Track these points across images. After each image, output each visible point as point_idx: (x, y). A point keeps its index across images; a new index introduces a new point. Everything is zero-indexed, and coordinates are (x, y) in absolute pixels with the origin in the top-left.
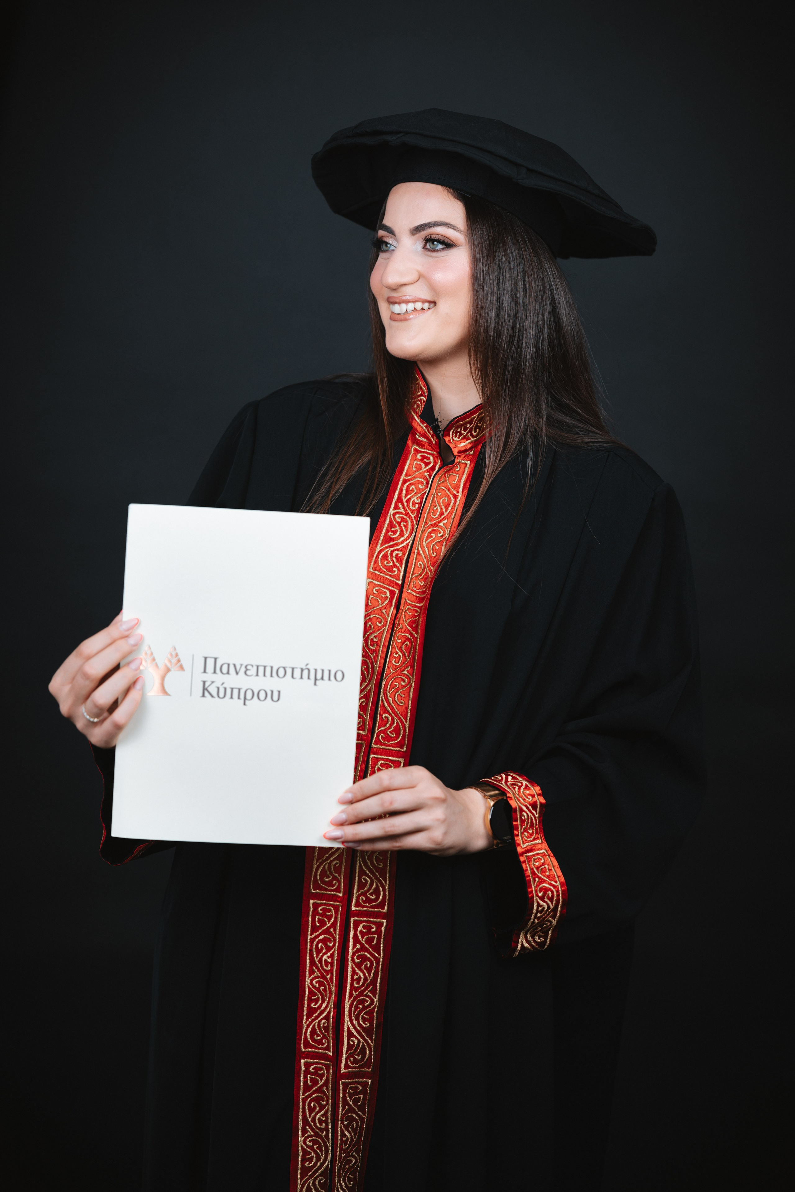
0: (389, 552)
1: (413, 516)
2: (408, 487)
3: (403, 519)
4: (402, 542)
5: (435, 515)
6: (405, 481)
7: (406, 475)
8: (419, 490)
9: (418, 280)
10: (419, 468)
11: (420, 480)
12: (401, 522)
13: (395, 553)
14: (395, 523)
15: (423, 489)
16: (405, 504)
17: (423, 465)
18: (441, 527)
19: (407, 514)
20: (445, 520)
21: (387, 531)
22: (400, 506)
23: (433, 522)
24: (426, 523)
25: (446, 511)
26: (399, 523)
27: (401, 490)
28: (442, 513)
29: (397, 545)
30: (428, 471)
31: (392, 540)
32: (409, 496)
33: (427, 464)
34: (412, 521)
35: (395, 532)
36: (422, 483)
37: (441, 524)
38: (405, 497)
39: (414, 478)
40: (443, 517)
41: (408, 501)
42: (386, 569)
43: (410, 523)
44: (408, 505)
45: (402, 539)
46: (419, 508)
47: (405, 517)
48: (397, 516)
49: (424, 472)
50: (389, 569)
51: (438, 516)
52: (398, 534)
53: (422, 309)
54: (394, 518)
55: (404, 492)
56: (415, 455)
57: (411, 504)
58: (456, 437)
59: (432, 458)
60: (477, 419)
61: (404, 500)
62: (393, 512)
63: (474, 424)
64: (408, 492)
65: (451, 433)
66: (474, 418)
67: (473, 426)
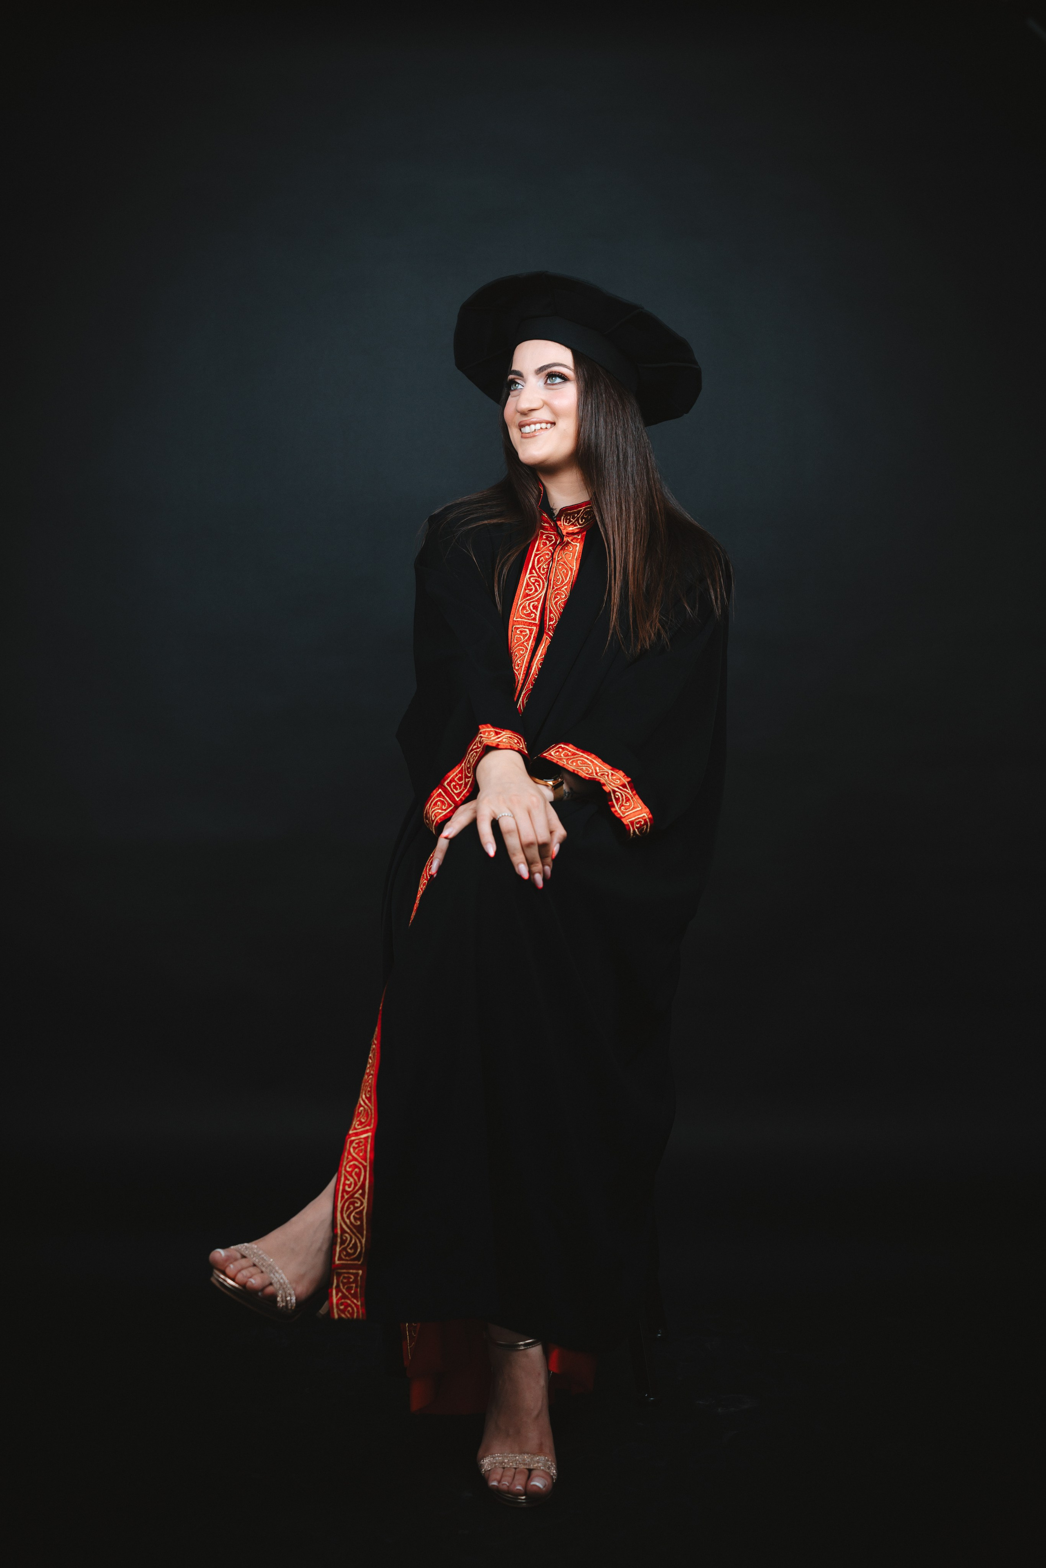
0: (527, 603)
1: (543, 577)
2: (539, 559)
3: (536, 581)
4: (537, 595)
5: (559, 582)
6: (536, 555)
7: (537, 550)
8: (546, 560)
9: (542, 407)
10: (545, 544)
11: (547, 552)
12: (535, 582)
13: (532, 604)
14: (530, 583)
15: (549, 559)
16: (538, 570)
17: (548, 542)
19: (539, 577)
20: (566, 586)
21: (525, 590)
22: (534, 571)
23: (558, 587)
25: (566, 580)
26: (534, 584)
27: (534, 560)
28: (563, 581)
29: (533, 598)
30: (551, 546)
31: (530, 595)
32: (540, 565)
33: (550, 541)
34: (543, 581)
35: (531, 590)
36: (548, 554)
37: (563, 589)
38: (537, 566)
39: (542, 552)
40: (564, 583)
41: (539, 568)
42: (525, 615)
43: (541, 582)
44: (539, 571)
45: (537, 594)
46: (547, 571)
47: (538, 579)
48: (532, 578)
49: (549, 547)
50: (529, 615)
52: (533, 591)
53: (546, 428)
54: (530, 580)
55: (536, 562)
56: (541, 537)
57: (542, 569)
58: (566, 523)
59: (553, 537)
60: (583, 511)
61: (536, 568)
62: (529, 576)
63: (581, 515)
64: (539, 562)
65: (562, 519)
66: (581, 510)
67: (580, 516)
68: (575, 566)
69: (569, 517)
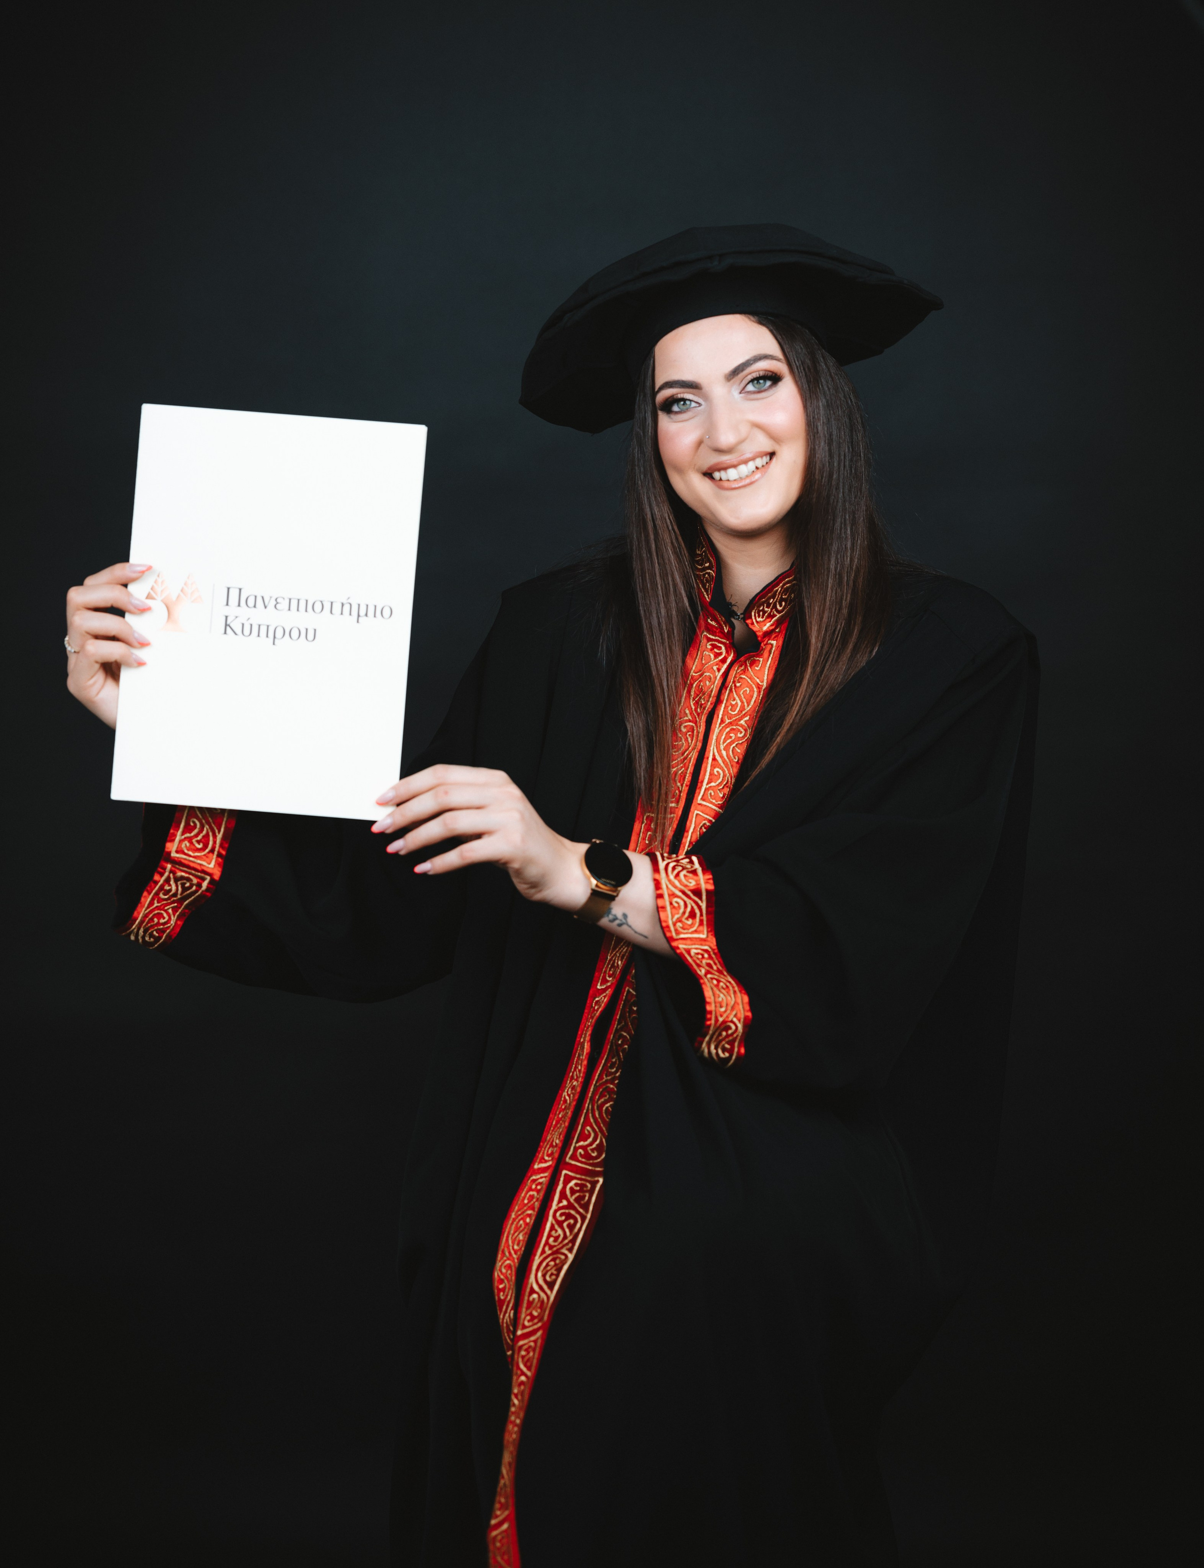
5: (735, 711)
18: (742, 726)
20: (747, 716)
23: (732, 720)
24: (722, 721)
25: (748, 706)
28: (742, 708)
37: (742, 722)
40: (744, 712)
51: (739, 711)
58: (759, 617)
59: (723, 648)
60: (781, 590)
63: (778, 597)
65: (753, 614)
66: (778, 590)
67: (777, 599)
68: (765, 681)
69: (761, 608)
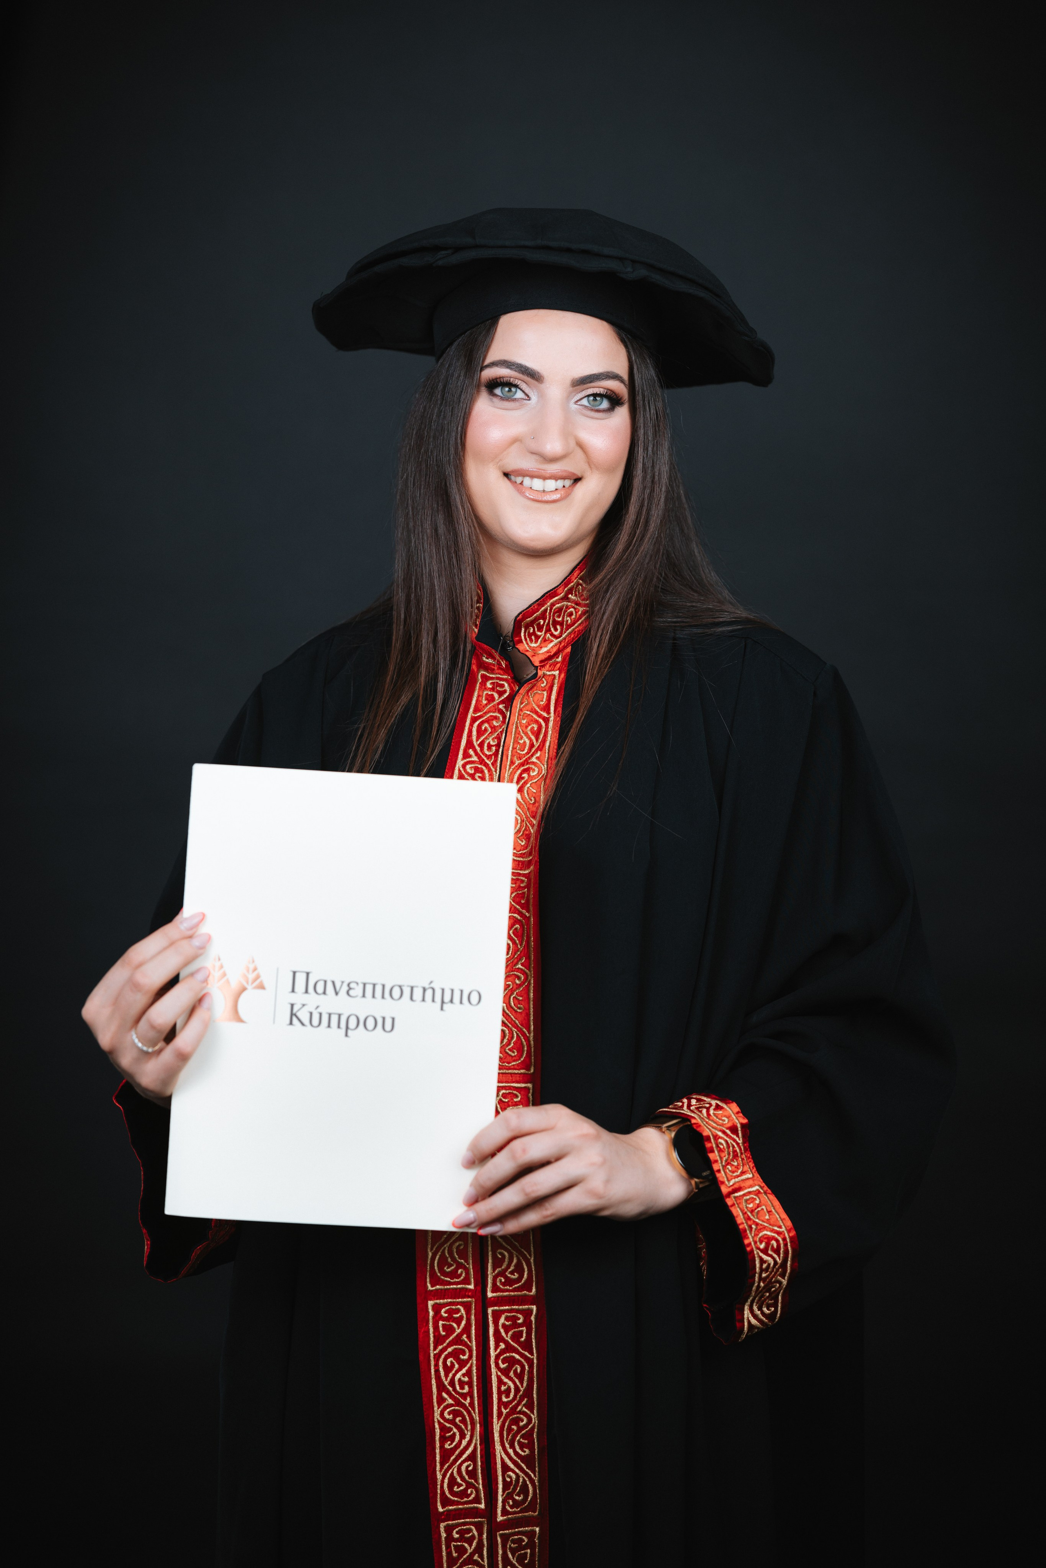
1: (489, 763)
2: (479, 726)
3: (477, 770)
5: (524, 751)
6: (474, 720)
7: (476, 710)
8: (494, 729)
10: (490, 699)
11: (494, 714)
12: (475, 774)
15: (500, 727)
16: (478, 749)
17: (496, 696)
18: (534, 763)
19: (482, 762)
20: (537, 752)
22: (471, 752)
23: (523, 759)
24: (512, 763)
25: (537, 743)
27: (470, 731)
28: (532, 746)
30: (502, 702)
32: (482, 738)
33: (501, 694)
34: (490, 770)
36: (496, 718)
37: (533, 759)
38: (477, 740)
39: (486, 713)
40: (534, 751)
41: (481, 745)
43: (486, 771)
44: (482, 750)
46: (497, 751)
47: (480, 766)
48: (468, 767)
49: (499, 704)
51: (528, 750)
54: (465, 770)
55: (474, 733)
56: (483, 684)
57: (486, 747)
59: (506, 685)
60: (550, 609)
61: (476, 744)
62: (463, 762)
64: (480, 733)
65: (521, 635)
66: (547, 608)
67: (552, 623)
68: (553, 719)
69: (534, 628)
